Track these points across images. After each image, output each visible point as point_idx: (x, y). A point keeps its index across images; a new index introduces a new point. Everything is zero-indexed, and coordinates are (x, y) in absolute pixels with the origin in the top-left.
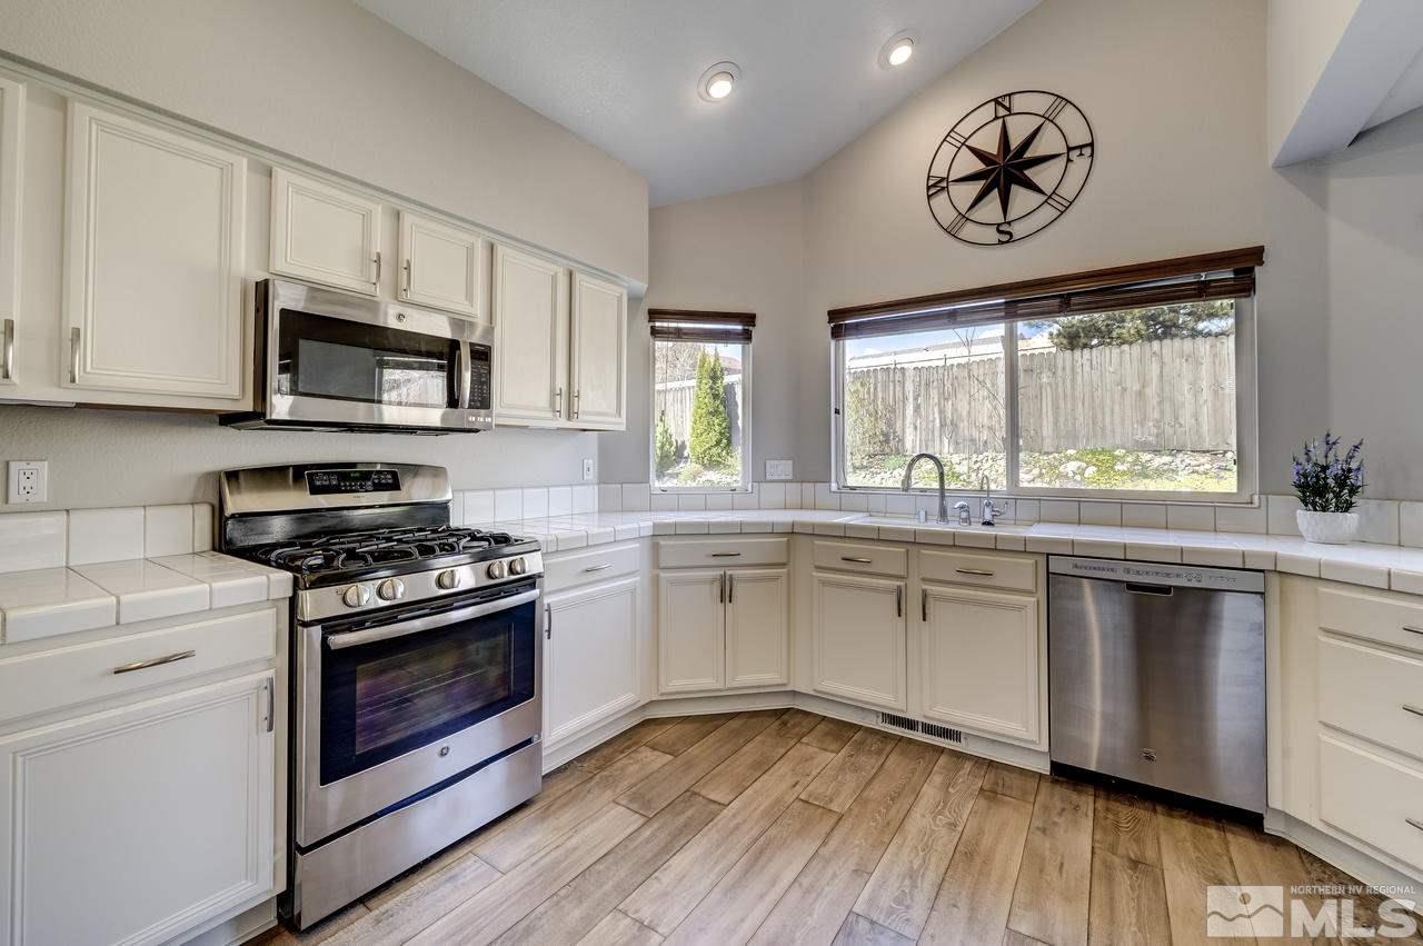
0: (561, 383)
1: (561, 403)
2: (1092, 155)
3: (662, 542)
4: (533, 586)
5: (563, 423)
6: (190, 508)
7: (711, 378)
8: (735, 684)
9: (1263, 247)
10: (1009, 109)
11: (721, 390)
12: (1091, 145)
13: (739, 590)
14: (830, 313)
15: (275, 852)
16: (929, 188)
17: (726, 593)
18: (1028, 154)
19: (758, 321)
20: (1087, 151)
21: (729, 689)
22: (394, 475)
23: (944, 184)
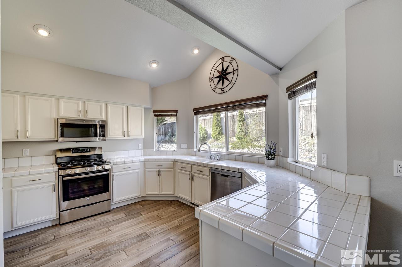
0: (125, 130)
1: (126, 134)
2: (238, 72)
3: (146, 163)
4: (108, 171)
5: (126, 137)
6: (51, 156)
7: (217, 116)
8: (162, 194)
9: (267, 95)
10: (223, 61)
11: (220, 119)
12: (238, 69)
13: (162, 173)
14: (193, 109)
15: (56, 212)
16: (210, 80)
17: (159, 174)
18: (227, 72)
19: (178, 112)
20: (237, 71)
21: (161, 195)
22: (90, 149)
23: (212, 79)
